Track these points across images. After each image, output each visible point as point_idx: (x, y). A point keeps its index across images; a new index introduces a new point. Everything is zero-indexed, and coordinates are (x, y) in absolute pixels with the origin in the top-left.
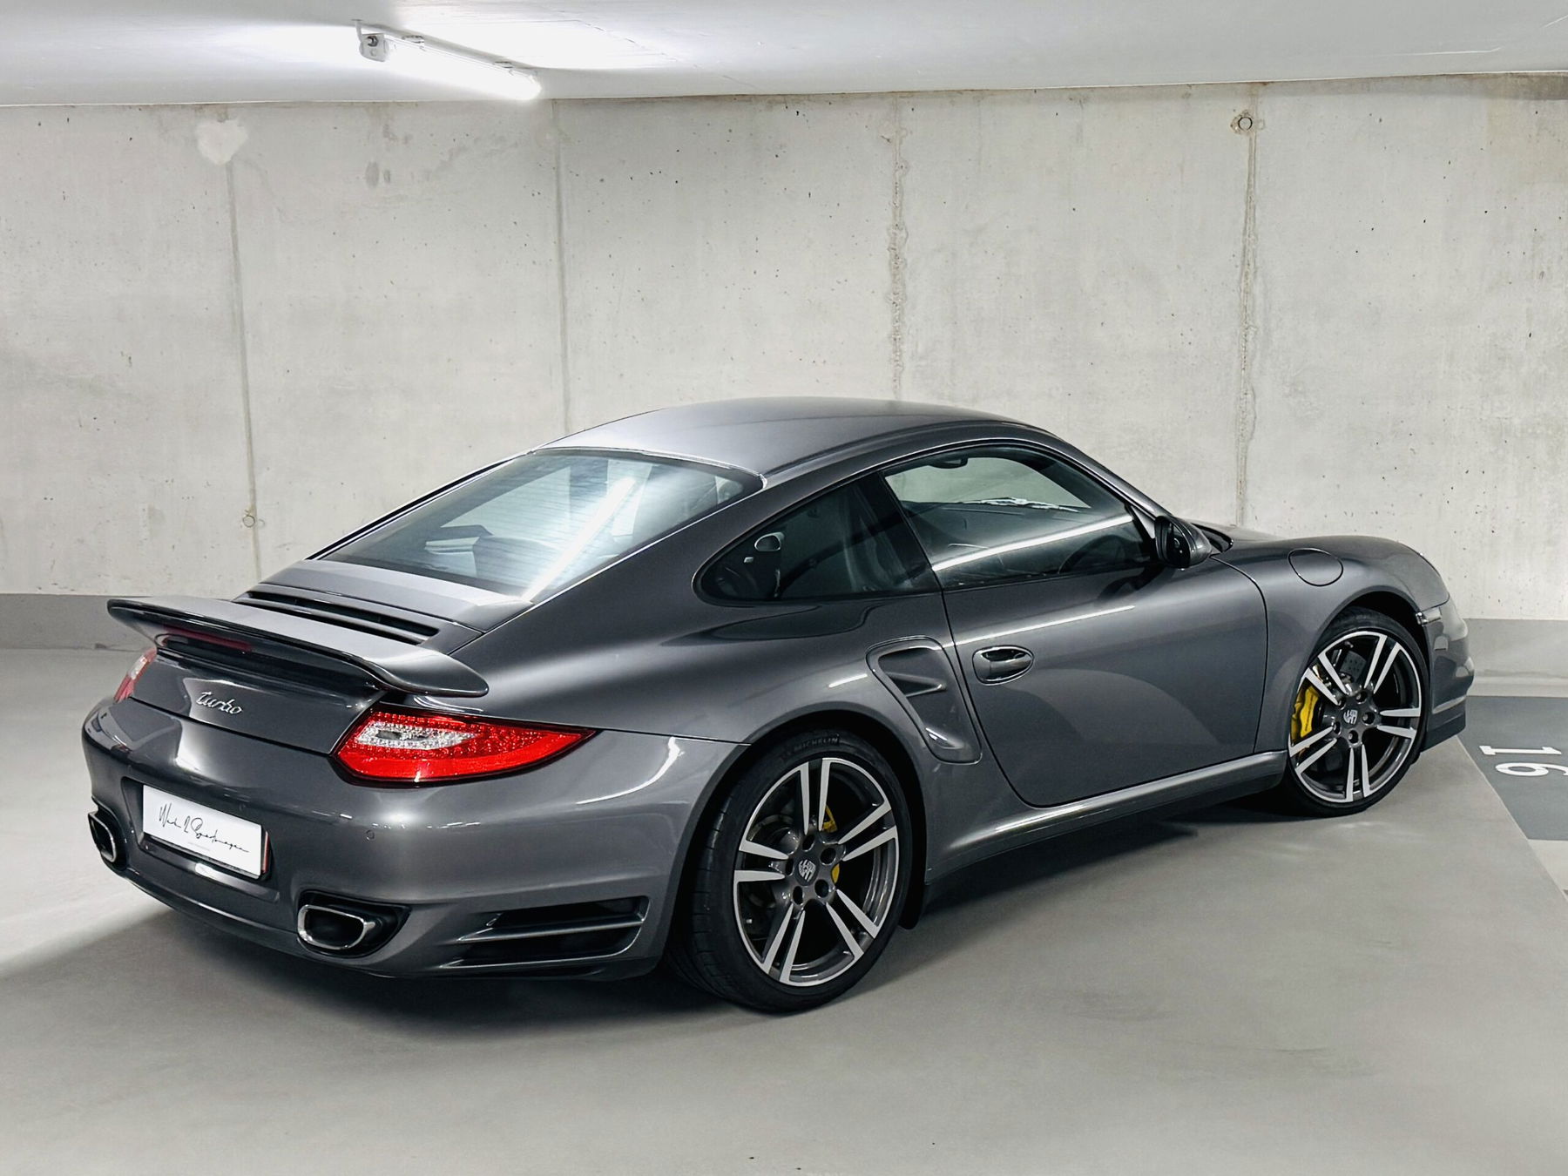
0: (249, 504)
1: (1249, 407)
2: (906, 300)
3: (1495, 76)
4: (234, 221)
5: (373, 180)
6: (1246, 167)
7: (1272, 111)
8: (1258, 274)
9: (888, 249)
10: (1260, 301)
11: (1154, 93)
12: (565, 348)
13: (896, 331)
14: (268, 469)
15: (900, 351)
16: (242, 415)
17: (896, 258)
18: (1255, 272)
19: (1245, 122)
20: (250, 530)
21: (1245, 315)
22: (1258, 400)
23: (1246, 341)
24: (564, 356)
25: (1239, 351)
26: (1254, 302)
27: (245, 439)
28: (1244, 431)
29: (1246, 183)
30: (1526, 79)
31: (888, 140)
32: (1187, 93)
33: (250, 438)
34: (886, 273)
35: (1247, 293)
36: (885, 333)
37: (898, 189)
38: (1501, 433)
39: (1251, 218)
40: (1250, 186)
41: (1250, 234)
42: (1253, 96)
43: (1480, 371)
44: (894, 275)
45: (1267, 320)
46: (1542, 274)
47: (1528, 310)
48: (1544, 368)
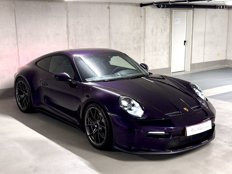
2: (69, 33)
3: (133, 3)
7: (112, 6)
10: (111, 32)
11: (98, 3)
13: (68, 37)
15: (69, 40)
17: (67, 26)
18: (110, 28)
19: (108, 8)
23: (110, 38)
31: (66, 8)
32: (102, 3)
34: (66, 28)
35: (110, 31)
36: (66, 38)
37: (67, 16)
38: (135, 48)
39: (110, 21)
40: (109, 16)
41: (110, 23)
42: (109, 4)
43: (133, 41)
44: (67, 29)
45: (112, 35)
46: (138, 28)
47: (137, 33)
48: (138, 40)
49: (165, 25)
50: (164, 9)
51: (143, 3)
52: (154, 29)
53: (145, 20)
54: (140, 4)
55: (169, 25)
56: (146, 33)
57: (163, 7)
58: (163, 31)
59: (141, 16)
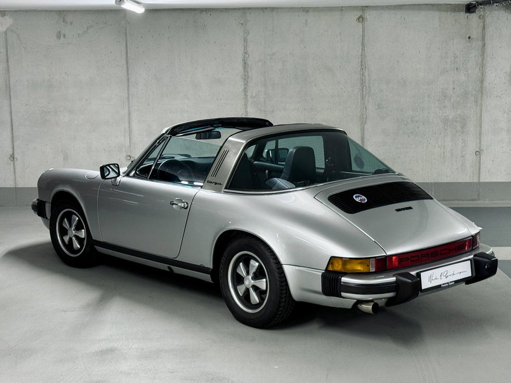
0: (12, 152)
1: (365, 113)
2: (248, 77)
3: (440, 5)
4: (7, 52)
5: (59, 37)
6: (361, 33)
7: (370, 15)
8: (367, 68)
9: (243, 61)
10: (367, 78)
11: (330, 9)
12: (129, 95)
13: (245, 88)
14: (19, 139)
15: (247, 95)
16: (9, 120)
17: (245, 64)
18: (365, 68)
19: (361, 19)
20: (12, 162)
21: (362, 81)
22: (367, 110)
23: (363, 91)
24: (128, 98)
25: (361, 94)
26: (365, 78)
27: (9, 129)
28: (363, 121)
29: (361, 39)
30: (451, 6)
31: (242, 24)
32: (341, 9)
33: (12, 129)
34: (241, 68)
35: (363, 75)
36: (241, 89)
37: (245, 40)
38: (445, 121)
39: (363, 50)
40: (363, 40)
41: (363, 56)
42: (363, 10)
43: (439, 101)
44: (244, 69)
45: (369, 84)
46: (457, 69)
47: (453, 80)
48: (459, 99)
53: (484, 46)
54: (467, 5)
59: (469, 38)
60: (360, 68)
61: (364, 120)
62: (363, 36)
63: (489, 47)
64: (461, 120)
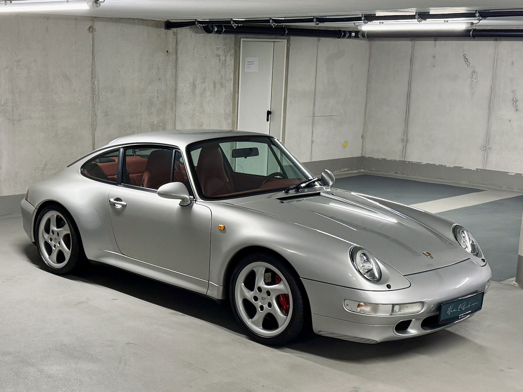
1: (95, 120)
3: (148, 20)
6: (91, 42)
7: (98, 26)
10: (97, 86)
18: (95, 77)
19: (91, 29)
21: (93, 90)
22: (97, 118)
23: (93, 99)
25: (92, 102)
26: (95, 86)
29: (91, 48)
30: (155, 22)
32: (76, 18)
35: (93, 84)
39: (93, 59)
40: (93, 50)
41: (93, 66)
42: (92, 20)
43: (148, 108)
45: (98, 93)
46: (160, 79)
47: (157, 89)
48: (161, 106)
49: (223, 73)
50: (222, 36)
51: (171, 21)
52: (198, 82)
53: (177, 59)
54: (166, 22)
55: (232, 74)
56: (179, 90)
57: (219, 32)
58: (218, 86)
59: (167, 52)
60: (91, 76)
61: (95, 127)
62: (93, 46)
63: (180, 60)
64: (163, 125)
